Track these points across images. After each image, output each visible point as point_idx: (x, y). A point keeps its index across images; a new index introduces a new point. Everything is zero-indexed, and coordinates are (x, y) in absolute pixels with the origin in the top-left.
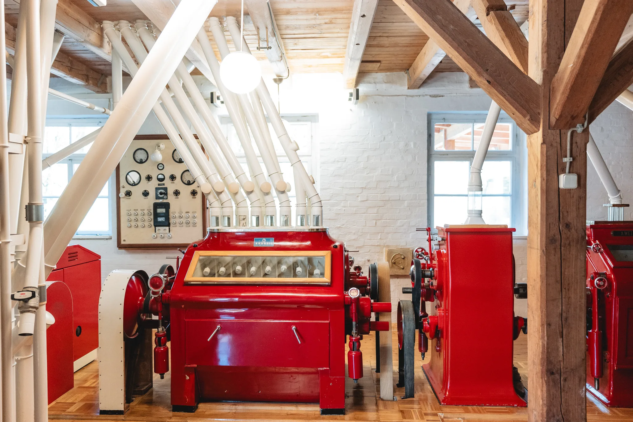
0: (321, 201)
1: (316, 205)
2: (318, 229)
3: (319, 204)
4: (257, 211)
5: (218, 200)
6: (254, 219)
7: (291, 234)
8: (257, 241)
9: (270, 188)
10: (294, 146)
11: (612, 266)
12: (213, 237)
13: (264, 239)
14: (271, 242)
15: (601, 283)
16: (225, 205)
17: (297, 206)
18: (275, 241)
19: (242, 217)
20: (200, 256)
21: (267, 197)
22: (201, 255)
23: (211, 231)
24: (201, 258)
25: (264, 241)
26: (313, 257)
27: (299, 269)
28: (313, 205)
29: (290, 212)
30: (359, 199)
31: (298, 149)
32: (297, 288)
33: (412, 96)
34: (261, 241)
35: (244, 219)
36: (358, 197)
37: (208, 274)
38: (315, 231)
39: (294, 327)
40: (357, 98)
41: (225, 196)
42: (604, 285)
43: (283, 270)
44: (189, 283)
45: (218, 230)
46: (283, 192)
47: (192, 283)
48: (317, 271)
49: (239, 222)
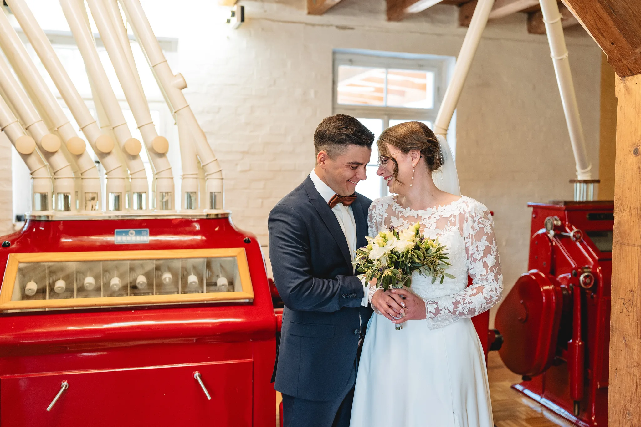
0: (221, 171)
1: (214, 176)
2: (217, 215)
3: (217, 175)
4: (118, 185)
5: (45, 166)
6: (112, 198)
7: (177, 222)
8: (119, 234)
9: (140, 149)
10: (179, 81)
11: (597, 258)
12: (38, 229)
13: (132, 231)
14: (143, 235)
15: (588, 281)
16: (59, 175)
17: (184, 177)
18: (152, 234)
19: (90, 196)
20: (20, 262)
21: (134, 163)
22: (21, 260)
23: (33, 218)
24: (22, 265)
25: (132, 234)
26: (213, 259)
27: (192, 279)
28: (209, 177)
29: (173, 187)
30: (239, 168)
31: (186, 87)
32: (201, 311)
33: (313, 25)
34: (127, 233)
35: (93, 199)
36: (237, 164)
37: (34, 293)
38: (213, 217)
39: (197, 374)
40: (243, 20)
41: (59, 160)
42: (590, 284)
43: (167, 280)
44: (5, 312)
45: (48, 217)
46: (162, 155)
47: (10, 311)
48: (222, 281)
49: (86, 203)
